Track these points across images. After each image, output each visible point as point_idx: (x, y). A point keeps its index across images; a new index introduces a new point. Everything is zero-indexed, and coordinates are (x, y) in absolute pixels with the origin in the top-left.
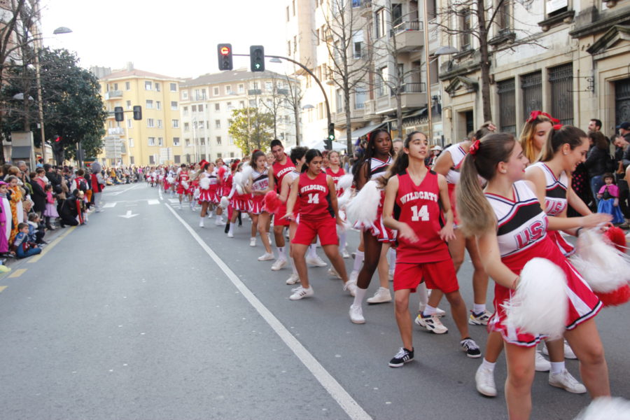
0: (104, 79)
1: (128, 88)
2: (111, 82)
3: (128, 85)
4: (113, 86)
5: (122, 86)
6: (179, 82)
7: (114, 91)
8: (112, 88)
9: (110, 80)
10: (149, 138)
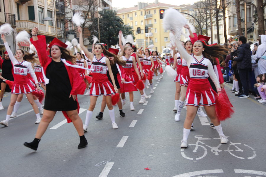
0: (144, 9)
1: (155, 13)
2: (147, 10)
3: (155, 11)
4: (148, 12)
5: (152, 12)
6: (181, 8)
7: (148, 14)
8: (147, 13)
9: (147, 9)
10: (165, 38)
